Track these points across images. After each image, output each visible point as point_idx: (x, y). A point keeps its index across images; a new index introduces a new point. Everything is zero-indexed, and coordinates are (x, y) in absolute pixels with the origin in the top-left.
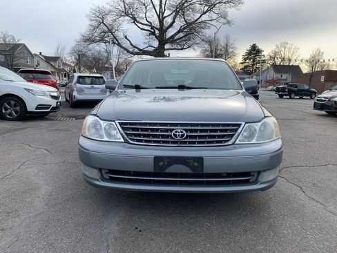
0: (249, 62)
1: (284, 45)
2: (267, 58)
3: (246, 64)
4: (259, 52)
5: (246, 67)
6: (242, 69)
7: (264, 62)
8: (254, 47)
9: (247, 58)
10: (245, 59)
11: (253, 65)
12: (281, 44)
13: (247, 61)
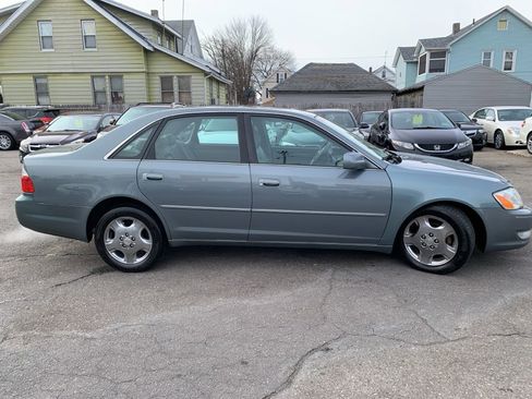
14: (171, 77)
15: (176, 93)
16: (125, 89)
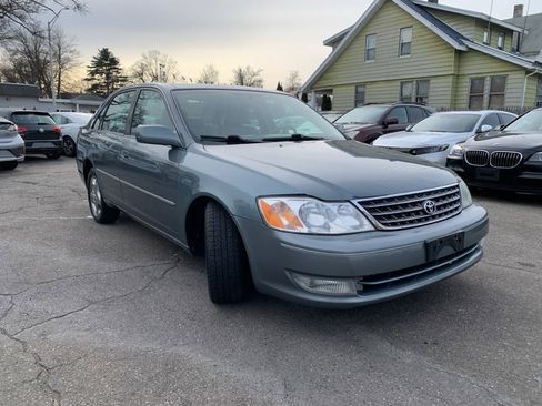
0: (100, 79)
1: (154, 54)
2: (129, 74)
3: (95, 82)
4: (114, 62)
5: (95, 86)
6: (89, 90)
7: (125, 79)
8: (105, 53)
9: (96, 72)
10: (93, 73)
11: (108, 84)
12: (150, 53)
13: (97, 76)
14: (483, 78)
15: (486, 97)
16: (431, 94)
